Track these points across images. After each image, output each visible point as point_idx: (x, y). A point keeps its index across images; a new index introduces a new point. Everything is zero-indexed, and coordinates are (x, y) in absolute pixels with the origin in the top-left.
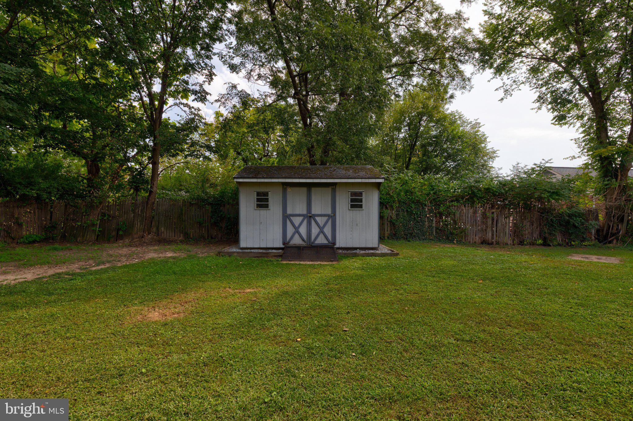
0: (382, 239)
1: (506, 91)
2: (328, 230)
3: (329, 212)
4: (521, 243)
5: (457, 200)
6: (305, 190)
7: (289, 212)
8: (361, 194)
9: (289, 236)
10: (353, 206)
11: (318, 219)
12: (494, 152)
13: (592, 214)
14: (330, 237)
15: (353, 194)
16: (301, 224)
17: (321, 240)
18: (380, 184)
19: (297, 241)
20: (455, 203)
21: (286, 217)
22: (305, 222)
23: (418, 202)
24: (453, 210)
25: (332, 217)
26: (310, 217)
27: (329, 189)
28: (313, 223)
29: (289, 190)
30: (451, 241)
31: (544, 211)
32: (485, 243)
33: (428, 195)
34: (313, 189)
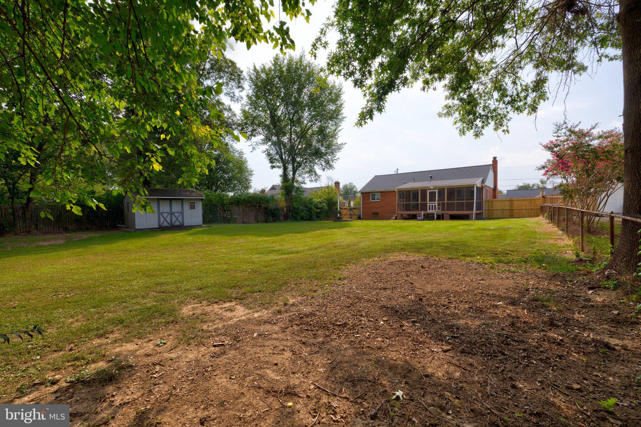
0: (204, 221)
1: (253, 148)
2: (180, 219)
3: (180, 211)
4: (258, 222)
5: (232, 204)
6: (168, 201)
7: (161, 211)
8: (194, 203)
9: (161, 222)
10: (191, 208)
11: (175, 214)
12: (252, 171)
13: (282, 209)
14: (181, 222)
15: (191, 203)
16: (167, 217)
17: (177, 223)
18: (202, 199)
19: (165, 224)
20: (231, 206)
21: (160, 214)
22: (169, 216)
23: (215, 205)
24: (230, 208)
25: (182, 213)
26: (171, 214)
27: (180, 201)
28: (173, 216)
29: (161, 201)
30: (230, 223)
31: (266, 208)
32: (243, 223)
33: (219, 201)
34: (173, 201)
